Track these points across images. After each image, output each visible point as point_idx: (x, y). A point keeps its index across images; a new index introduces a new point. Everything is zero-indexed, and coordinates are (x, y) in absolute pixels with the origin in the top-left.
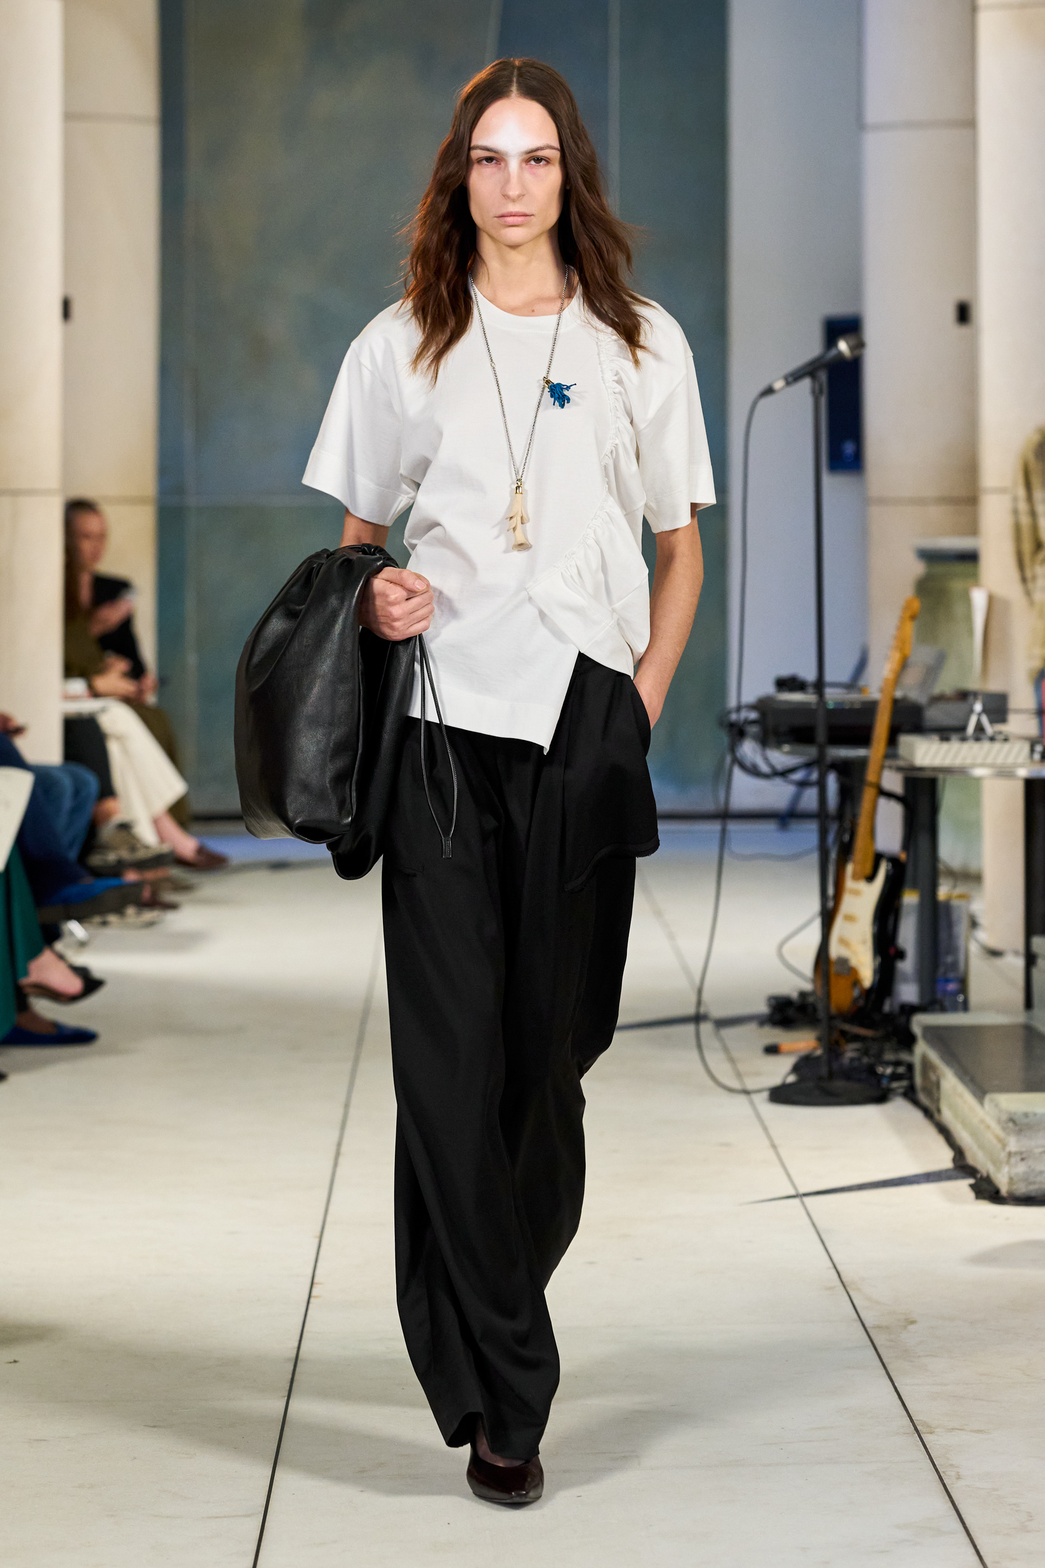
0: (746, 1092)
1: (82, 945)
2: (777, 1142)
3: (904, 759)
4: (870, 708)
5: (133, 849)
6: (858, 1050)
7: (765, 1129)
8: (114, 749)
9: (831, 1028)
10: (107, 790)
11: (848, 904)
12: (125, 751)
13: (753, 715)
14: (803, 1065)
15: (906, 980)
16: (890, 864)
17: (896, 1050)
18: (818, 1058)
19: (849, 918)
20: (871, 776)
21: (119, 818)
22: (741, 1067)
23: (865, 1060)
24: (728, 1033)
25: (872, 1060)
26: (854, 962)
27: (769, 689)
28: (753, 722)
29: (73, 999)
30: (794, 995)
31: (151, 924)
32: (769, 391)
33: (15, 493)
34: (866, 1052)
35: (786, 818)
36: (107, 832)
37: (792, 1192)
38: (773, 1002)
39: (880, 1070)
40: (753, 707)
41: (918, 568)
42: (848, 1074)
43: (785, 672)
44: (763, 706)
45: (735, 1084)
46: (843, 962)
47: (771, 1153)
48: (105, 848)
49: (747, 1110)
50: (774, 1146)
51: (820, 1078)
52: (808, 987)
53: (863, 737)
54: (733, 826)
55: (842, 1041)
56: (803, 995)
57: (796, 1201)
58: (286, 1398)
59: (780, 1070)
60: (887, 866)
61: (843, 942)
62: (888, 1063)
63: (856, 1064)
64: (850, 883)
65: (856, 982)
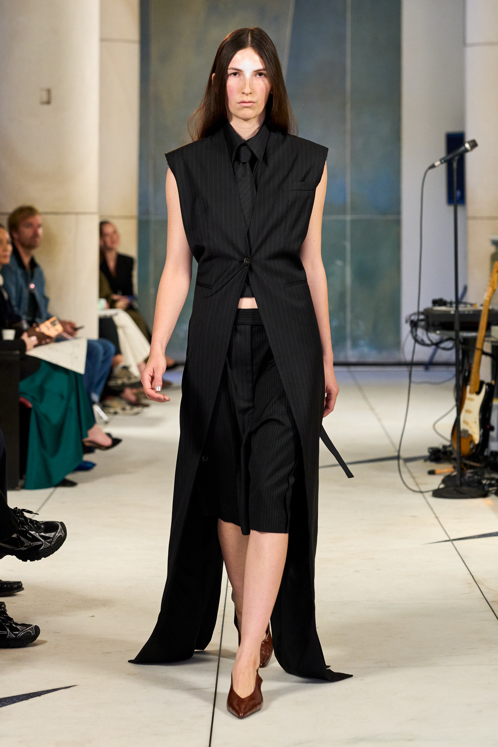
0: (421, 492)
1: (106, 423)
2: (438, 515)
3: (494, 338)
4: (478, 314)
5: (129, 378)
6: (472, 473)
7: (432, 509)
8: (120, 333)
9: (461, 463)
10: (118, 351)
11: (468, 405)
12: (125, 333)
13: (422, 317)
14: (447, 480)
15: (493, 440)
16: (487, 387)
17: (489, 473)
18: (455, 476)
19: (468, 411)
20: (478, 345)
21: (122, 364)
22: (418, 480)
23: (476, 477)
24: (409, 464)
25: (479, 477)
26: (470, 432)
27: (429, 305)
28: (422, 320)
29: (108, 448)
30: (441, 447)
31: (137, 414)
32: (433, 166)
33: (77, 214)
34: (476, 473)
35: (429, 365)
36: (117, 370)
37: (448, 539)
38: (431, 450)
39: (484, 482)
40: (422, 313)
41: (492, 249)
42: (469, 484)
43: (437, 297)
44: (427, 313)
45: (416, 489)
46: (466, 432)
47: (436, 520)
48: (116, 378)
49: (422, 500)
50: (437, 518)
51: (456, 486)
52: (448, 443)
53: (474, 327)
54: (414, 369)
55: (465, 469)
56: (445, 447)
57: (450, 543)
58: (221, 634)
59: (436, 482)
60: (486, 387)
61: (466, 423)
62: (487, 479)
63: (471, 479)
64: (468, 395)
65: (472, 441)
